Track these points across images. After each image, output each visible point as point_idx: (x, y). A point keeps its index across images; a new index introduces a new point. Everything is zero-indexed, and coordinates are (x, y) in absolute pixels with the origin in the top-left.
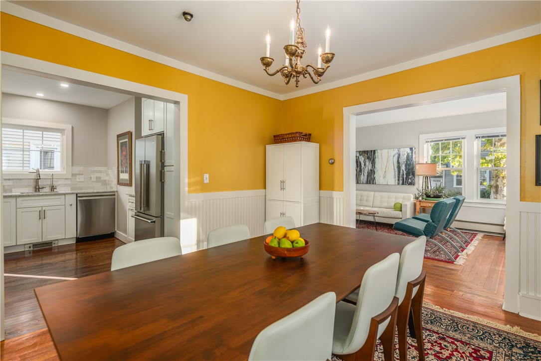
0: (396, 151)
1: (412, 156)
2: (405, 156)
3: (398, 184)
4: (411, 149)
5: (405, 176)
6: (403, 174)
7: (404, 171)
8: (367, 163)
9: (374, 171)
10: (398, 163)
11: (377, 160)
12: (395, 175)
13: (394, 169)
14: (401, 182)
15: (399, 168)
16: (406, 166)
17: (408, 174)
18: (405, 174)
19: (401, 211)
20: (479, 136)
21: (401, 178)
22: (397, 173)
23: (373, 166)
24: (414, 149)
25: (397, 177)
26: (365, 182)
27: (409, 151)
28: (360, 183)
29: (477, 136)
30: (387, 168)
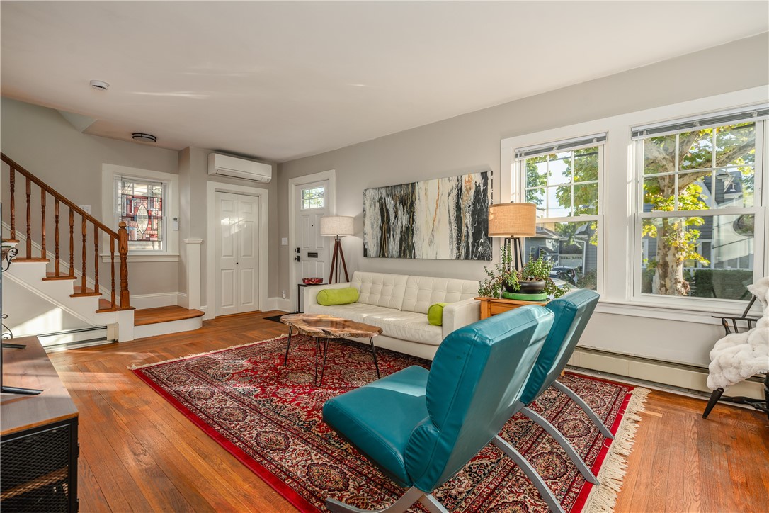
0: (454, 182)
1: (485, 191)
2: (472, 192)
3: (458, 257)
4: (484, 175)
5: (471, 240)
6: (468, 235)
7: (470, 228)
8: (400, 212)
9: (412, 230)
10: (458, 208)
11: (417, 204)
12: (451, 237)
13: (450, 223)
14: (463, 253)
15: (459, 220)
16: (473, 215)
17: (477, 235)
18: (470, 234)
19: (441, 326)
20: (641, 128)
21: (463, 244)
22: (455, 232)
23: (410, 218)
24: (489, 174)
25: (455, 242)
26: (396, 254)
27: (480, 180)
28: (388, 257)
29: (634, 130)
30: (437, 221)
